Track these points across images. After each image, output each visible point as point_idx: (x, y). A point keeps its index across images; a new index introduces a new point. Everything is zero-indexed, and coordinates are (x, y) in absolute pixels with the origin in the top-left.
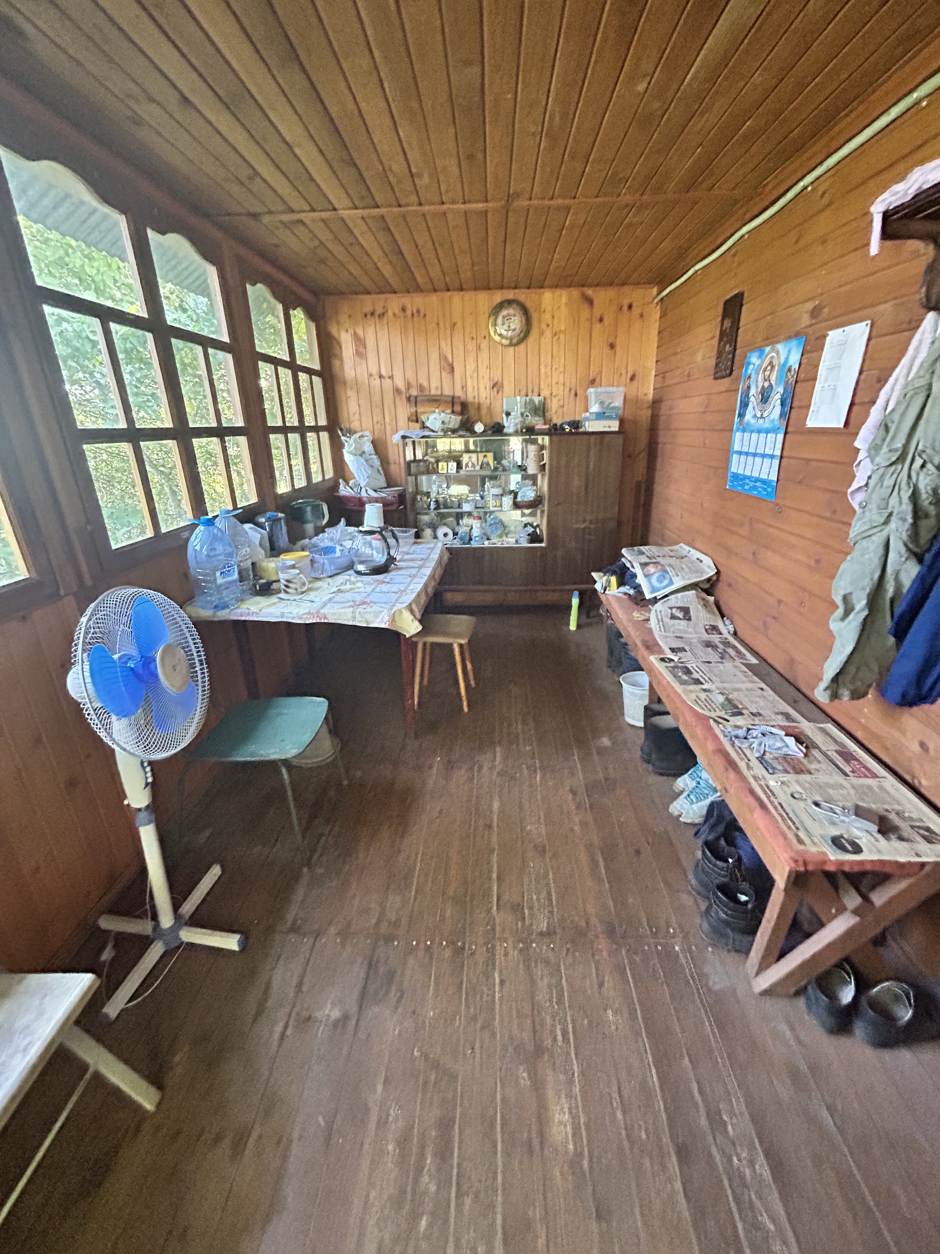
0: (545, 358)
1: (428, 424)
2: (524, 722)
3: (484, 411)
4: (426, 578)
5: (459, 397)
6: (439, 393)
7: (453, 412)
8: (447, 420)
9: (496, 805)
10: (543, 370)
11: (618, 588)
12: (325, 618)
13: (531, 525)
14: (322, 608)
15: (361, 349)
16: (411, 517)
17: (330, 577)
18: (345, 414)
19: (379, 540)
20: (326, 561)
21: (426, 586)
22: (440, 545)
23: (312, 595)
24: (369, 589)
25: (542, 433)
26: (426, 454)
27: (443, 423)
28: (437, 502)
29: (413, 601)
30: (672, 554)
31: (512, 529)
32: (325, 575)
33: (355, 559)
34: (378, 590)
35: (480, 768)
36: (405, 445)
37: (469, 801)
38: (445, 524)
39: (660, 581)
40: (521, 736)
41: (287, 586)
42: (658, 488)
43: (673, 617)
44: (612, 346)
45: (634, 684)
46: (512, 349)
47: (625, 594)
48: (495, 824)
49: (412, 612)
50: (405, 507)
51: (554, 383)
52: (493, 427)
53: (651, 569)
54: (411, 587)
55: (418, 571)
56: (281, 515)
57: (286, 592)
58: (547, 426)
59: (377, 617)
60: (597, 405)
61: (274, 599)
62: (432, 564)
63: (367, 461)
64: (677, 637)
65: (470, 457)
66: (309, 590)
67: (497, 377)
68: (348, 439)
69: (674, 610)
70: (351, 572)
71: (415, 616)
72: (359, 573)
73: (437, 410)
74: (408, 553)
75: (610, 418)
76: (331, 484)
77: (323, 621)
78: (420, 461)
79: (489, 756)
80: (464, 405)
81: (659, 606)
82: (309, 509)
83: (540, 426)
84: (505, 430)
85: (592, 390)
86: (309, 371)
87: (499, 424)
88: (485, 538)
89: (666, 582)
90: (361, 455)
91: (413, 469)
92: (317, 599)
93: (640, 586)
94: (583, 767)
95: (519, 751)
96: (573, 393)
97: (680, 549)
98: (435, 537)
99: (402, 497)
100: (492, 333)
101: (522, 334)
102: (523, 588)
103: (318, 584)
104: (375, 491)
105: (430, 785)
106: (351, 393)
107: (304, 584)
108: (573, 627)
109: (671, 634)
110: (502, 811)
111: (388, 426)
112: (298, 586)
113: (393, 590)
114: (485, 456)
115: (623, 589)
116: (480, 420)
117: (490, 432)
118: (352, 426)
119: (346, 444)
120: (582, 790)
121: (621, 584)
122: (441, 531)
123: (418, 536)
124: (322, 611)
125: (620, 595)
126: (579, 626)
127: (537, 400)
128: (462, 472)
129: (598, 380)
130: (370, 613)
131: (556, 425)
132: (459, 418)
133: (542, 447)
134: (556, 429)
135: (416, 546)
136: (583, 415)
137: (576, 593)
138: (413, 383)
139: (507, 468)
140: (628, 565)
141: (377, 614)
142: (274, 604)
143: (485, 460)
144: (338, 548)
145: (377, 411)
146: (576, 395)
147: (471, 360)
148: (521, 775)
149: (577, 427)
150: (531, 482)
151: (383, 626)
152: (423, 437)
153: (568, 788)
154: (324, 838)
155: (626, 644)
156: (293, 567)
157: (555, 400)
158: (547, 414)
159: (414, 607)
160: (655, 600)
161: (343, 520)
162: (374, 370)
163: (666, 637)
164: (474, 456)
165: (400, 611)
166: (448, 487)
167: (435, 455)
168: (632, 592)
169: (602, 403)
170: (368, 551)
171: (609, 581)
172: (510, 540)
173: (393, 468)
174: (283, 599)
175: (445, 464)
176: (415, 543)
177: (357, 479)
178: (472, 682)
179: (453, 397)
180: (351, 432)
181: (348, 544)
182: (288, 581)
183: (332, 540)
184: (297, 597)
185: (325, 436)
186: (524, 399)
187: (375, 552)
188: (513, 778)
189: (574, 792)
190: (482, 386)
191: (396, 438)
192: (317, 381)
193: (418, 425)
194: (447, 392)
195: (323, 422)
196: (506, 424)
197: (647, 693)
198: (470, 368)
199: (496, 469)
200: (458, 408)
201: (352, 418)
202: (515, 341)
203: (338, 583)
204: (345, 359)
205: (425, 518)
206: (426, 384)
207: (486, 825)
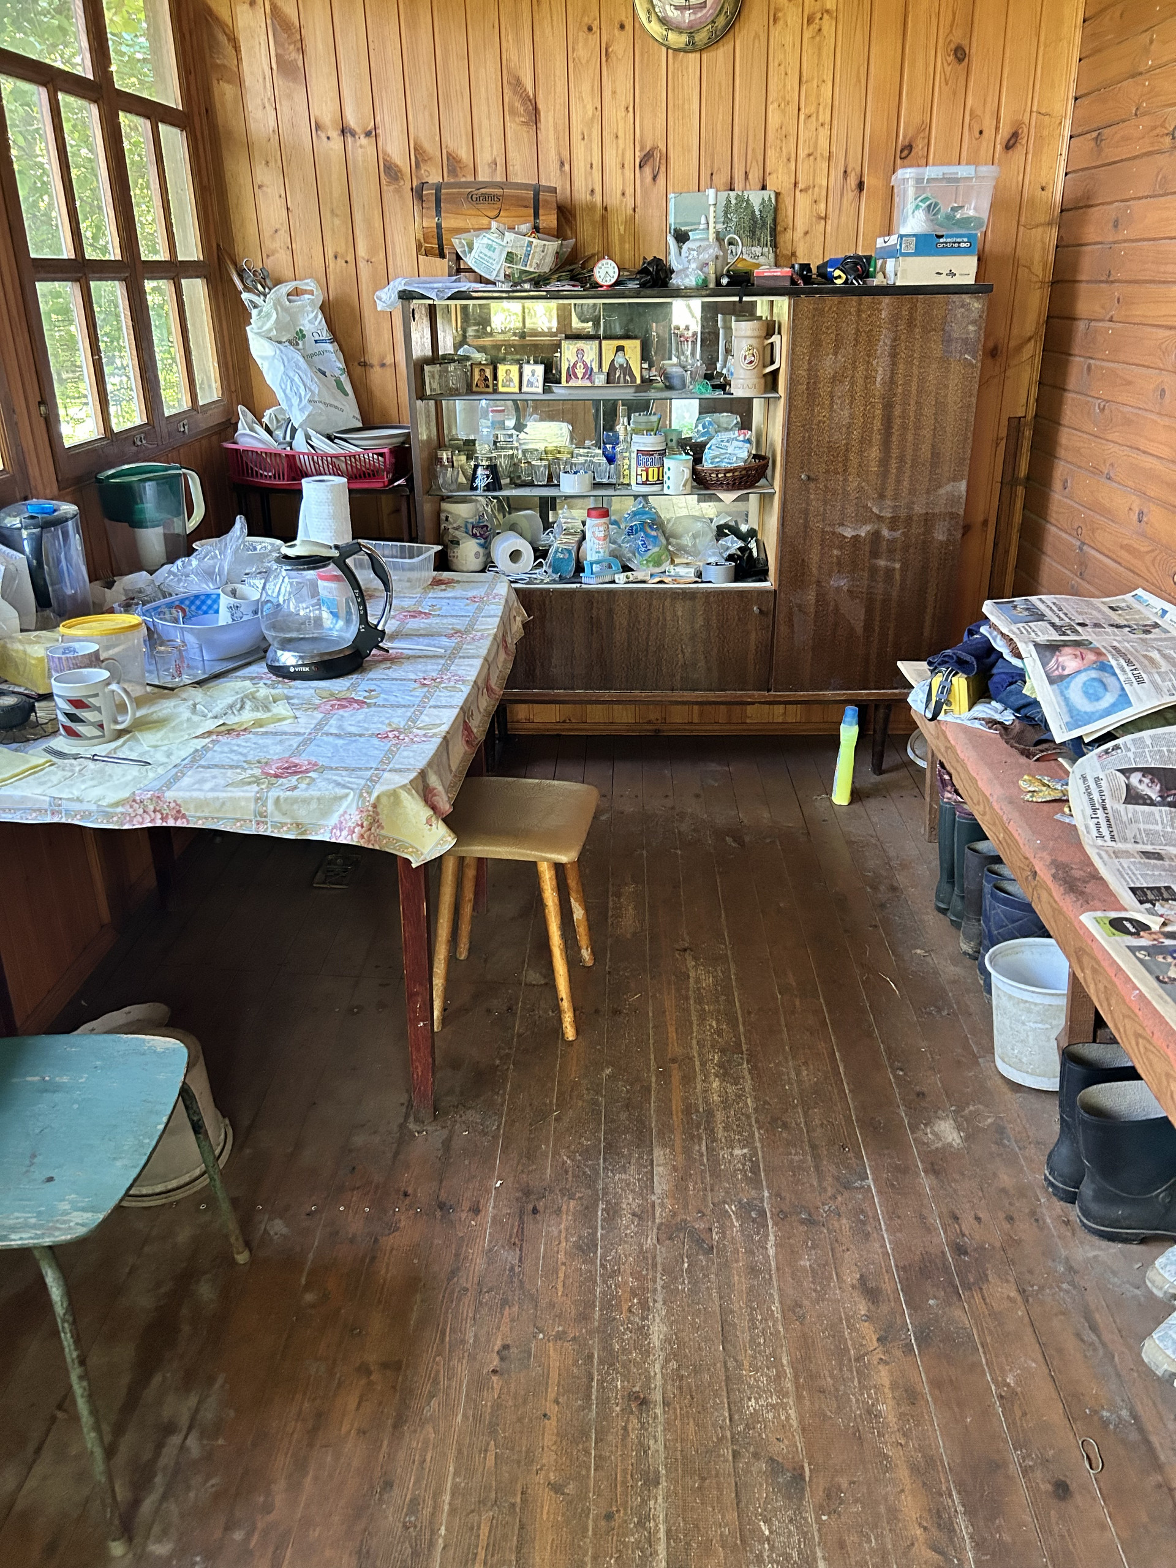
0: (783, 84)
1: (470, 261)
2: (726, 1073)
3: (617, 228)
4: (466, 689)
5: (554, 190)
6: (499, 178)
7: (536, 229)
8: (520, 252)
9: (657, 1332)
10: (774, 119)
11: (972, 705)
12: (178, 815)
13: (735, 532)
14: (169, 785)
15: (294, 55)
16: (426, 507)
17: (200, 683)
18: (251, 230)
19: (335, 578)
20: (190, 639)
21: (466, 712)
22: (502, 589)
23: (146, 743)
24: (306, 722)
25: (771, 290)
26: (462, 342)
27: (510, 257)
28: (493, 469)
29: (430, 764)
30: (1115, 617)
31: (687, 541)
32: (186, 679)
33: (269, 634)
34: (332, 726)
35: (613, 1212)
36: (409, 317)
37: (584, 1317)
38: (513, 528)
39: (1094, 697)
40: (719, 1116)
41: (72, 717)
42: (1068, 439)
43: (1133, 797)
44: (960, 54)
45: (1022, 976)
46: (694, 57)
47: (992, 723)
48: (657, 1396)
49: (427, 796)
50: (410, 481)
51: (802, 154)
52: (644, 271)
53: (1068, 661)
54: (425, 719)
55: (445, 669)
56: (68, 508)
57: (71, 733)
58: (787, 271)
59: (325, 813)
60: (921, 214)
61: (35, 755)
62: (483, 647)
63: (308, 357)
64: (1146, 854)
65: (580, 352)
66: (140, 725)
67: (653, 136)
68: (258, 300)
69: (1135, 779)
70: (260, 669)
71: (434, 808)
72: (281, 672)
73: (494, 225)
74: (416, 614)
75: (954, 250)
76: (215, 418)
77: (171, 823)
78: (448, 359)
79: (632, 1175)
80: (566, 213)
81: (1090, 761)
82: (150, 489)
83: (765, 266)
84: (676, 281)
85: (906, 174)
86: (154, 112)
87: (657, 261)
88: (616, 565)
89: (1108, 699)
90: (293, 343)
91: (431, 385)
92: (160, 757)
93: (1035, 703)
94: (892, 1214)
95: (714, 1159)
96: (852, 181)
97: (1136, 605)
98: (488, 565)
99: (401, 454)
100: (643, 16)
101: (721, 21)
102: (711, 696)
103: (165, 707)
104: (330, 438)
105: (477, 1264)
106: (267, 176)
107: (122, 708)
108: (841, 795)
109: (1129, 846)
110: (676, 1350)
111: (362, 265)
112: (104, 718)
113: (374, 728)
114: (620, 349)
115: (984, 710)
116: (607, 252)
117: (633, 285)
118: (269, 263)
119: (254, 313)
120: (891, 1283)
121: (980, 693)
122: (504, 545)
123: (443, 562)
124: (169, 795)
125: (977, 724)
126: (856, 795)
127: (756, 198)
128: (559, 391)
129: (919, 146)
130: (306, 801)
131: (806, 267)
132: (553, 246)
133: (771, 328)
134: (807, 280)
135: (438, 592)
136: (880, 242)
137: (851, 712)
138: (431, 148)
139: (676, 382)
140: (999, 645)
141: (327, 805)
142: (35, 770)
143: (620, 360)
144: (225, 601)
145: (336, 224)
146: (861, 186)
147: (585, 87)
148: (723, 1234)
149: (865, 275)
150: (736, 419)
151: (344, 838)
152: (457, 296)
153: (851, 1277)
154: (175, 1440)
155: (998, 860)
156: (94, 660)
157: (803, 202)
158: (781, 239)
159: (433, 780)
160: (1077, 748)
161: (240, 522)
162: (325, 112)
163: (1117, 854)
164: (590, 349)
165: (394, 794)
166: (519, 427)
167: (487, 341)
168: (1008, 717)
169: (933, 209)
170: (304, 610)
171: (946, 689)
172: (682, 571)
173: (379, 378)
174: (60, 755)
175: (515, 369)
176: (437, 583)
177: (284, 405)
178: (586, 954)
179: (537, 190)
180: (266, 281)
181: (252, 590)
182: (78, 703)
183: (209, 574)
184: (102, 749)
185: (196, 289)
186: (723, 195)
187: (325, 615)
188: (701, 1243)
189: (872, 1294)
190: (612, 161)
191: (386, 298)
192: (173, 138)
193: (442, 265)
194: (521, 174)
195: (190, 250)
196: (675, 264)
197: (1063, 1002)
198: (583, 109)
199: (647, 382)
200: (549, 220)
201: (269, 244)
202: (701, 37)
203: (220, 706)
204: (248, 81)
205: (461, 512)
206: (464, 154)
207: (633, 1397)
